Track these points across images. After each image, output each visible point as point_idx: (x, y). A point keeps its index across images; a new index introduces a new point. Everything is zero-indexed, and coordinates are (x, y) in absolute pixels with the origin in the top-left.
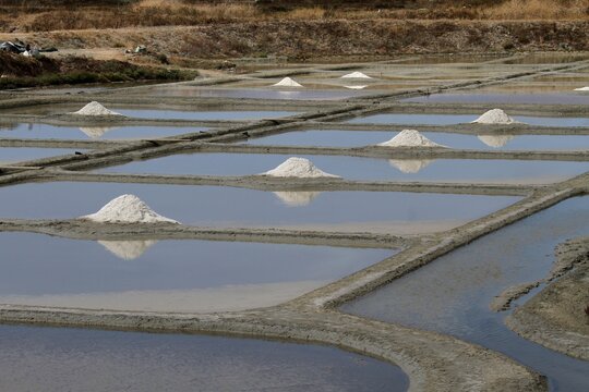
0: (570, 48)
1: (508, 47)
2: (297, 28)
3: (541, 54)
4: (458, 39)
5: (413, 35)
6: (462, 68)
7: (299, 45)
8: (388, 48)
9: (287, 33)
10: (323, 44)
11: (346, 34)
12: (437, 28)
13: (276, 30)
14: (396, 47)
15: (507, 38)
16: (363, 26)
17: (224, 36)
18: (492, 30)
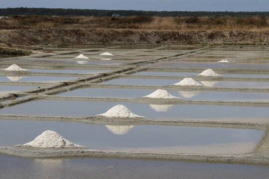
0: (186, 43)
1: (158, 42)
2: (60, 32)
3: (173, 46)
4: (135, 38)
5: (114, 36)
6: (146, 51)
7: (62, 40)
8: (103, 42)
9: (56, 34)
10: (74, 39)
11: (83, 35)
12: (125, 33)
13: (51, 32)
14: (107, 41)
15: (157, 38)
16: (91, 31)
17: (27, 35)
18: (150, 34)
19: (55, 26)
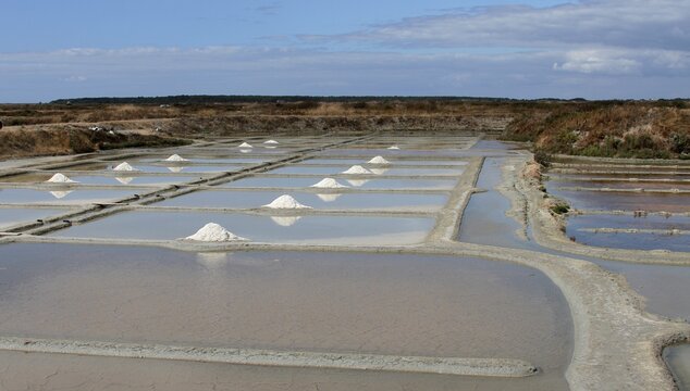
0: (354, 129)
1: (325, 129)
2: (222, 119)
3: (341, 132)
4: (301, 125)
5: (280, 122)
7: (225, 128)
8: (268, 129)
9: (218, 122)
10: (236, 127)
11: (247, 122)
12: (290, 120)
13: (213, 120)
14: (272, 129)
15: (324, 125)
16: (254, 118)
17: (188, 123)
18: (316, 120)
19: (218, 113)
